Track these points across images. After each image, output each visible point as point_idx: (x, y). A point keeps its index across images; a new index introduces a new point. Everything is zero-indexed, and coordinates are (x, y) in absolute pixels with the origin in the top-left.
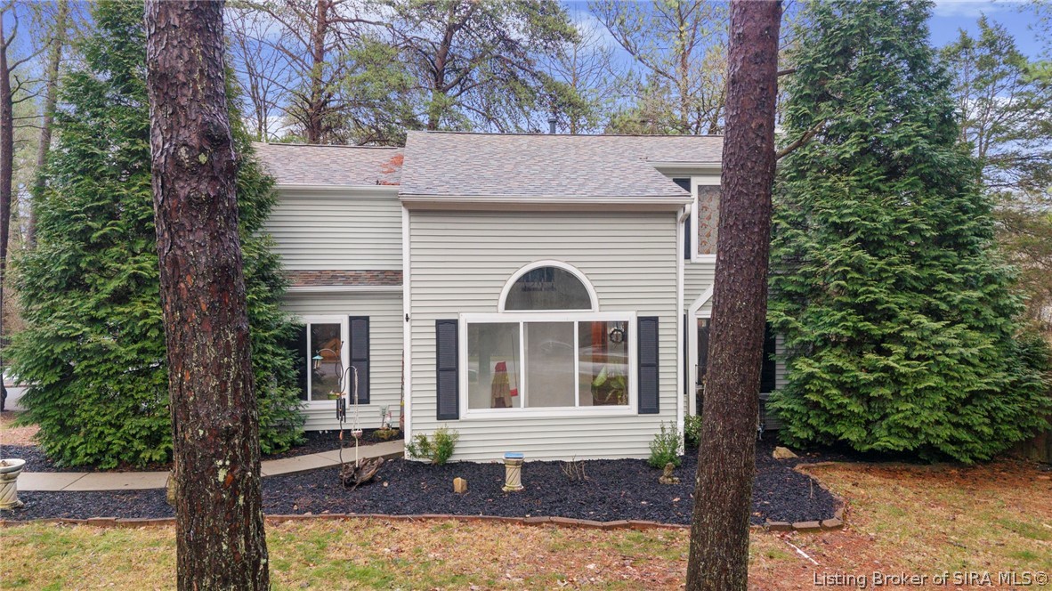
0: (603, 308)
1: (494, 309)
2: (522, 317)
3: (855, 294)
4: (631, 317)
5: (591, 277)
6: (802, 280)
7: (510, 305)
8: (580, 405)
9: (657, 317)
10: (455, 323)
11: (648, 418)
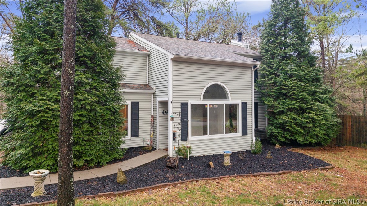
0: (232, 99)
1: (199, 99)
2: (208, 102)
3: (299, 95)
4: (239, 102)
5: (228, 88)
6: (276, 91)
7: (205, 98)
8: (226, 133)
9: (247, 102)
10: (187, 104)
11: (245, 137)
